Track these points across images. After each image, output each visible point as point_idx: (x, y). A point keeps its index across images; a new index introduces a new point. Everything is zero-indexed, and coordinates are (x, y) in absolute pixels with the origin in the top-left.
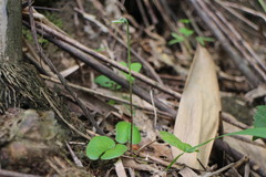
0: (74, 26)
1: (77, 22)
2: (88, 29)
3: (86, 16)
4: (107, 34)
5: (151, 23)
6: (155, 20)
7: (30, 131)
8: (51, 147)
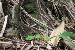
0: (39, 16)
1: (39, 15)
2: (41, 17)
3: (41, 14)
4: (45, 18)
5: (58, 17)
6: (59, 16)
7: (10, 31)
8: (14, 34)
